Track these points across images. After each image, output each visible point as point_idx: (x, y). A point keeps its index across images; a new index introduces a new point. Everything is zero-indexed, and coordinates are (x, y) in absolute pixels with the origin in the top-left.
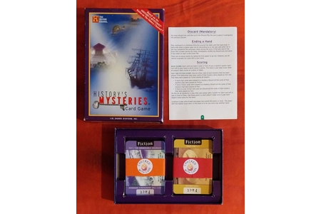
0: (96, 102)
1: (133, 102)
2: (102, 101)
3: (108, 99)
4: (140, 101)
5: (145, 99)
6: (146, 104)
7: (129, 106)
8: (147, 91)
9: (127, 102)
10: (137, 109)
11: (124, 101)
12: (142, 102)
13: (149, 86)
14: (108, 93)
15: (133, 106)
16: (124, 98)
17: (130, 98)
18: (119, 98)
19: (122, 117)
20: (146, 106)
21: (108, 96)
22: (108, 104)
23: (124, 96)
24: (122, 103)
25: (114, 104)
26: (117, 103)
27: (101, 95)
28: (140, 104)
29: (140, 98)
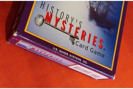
0: (40, 16)
1: (87, 38)
2: (48, 18)
3: (57, 20)
4: (94, 41)
5: (101, 40)
6: (101, 48)
7: (81, 41)
8: (105, 32)
9: (79, 35)
10: (89, 49)
11: (76, 32)
12: (97, 43)
13: (109, 28)
14: (59, 13)
15: (85, 43)
16: (78, 28)
17: (84, 31)
18: (71, 25)
19: (69, 53)
20: (101, 51)
21: (58, 16)
22: (55, 27)
23: (78, 26)
24: (73, 33)
25: (63, 30)
26: (67, 30)
27: (49, 10)
28: (94, 44)
29: (95, 37)
